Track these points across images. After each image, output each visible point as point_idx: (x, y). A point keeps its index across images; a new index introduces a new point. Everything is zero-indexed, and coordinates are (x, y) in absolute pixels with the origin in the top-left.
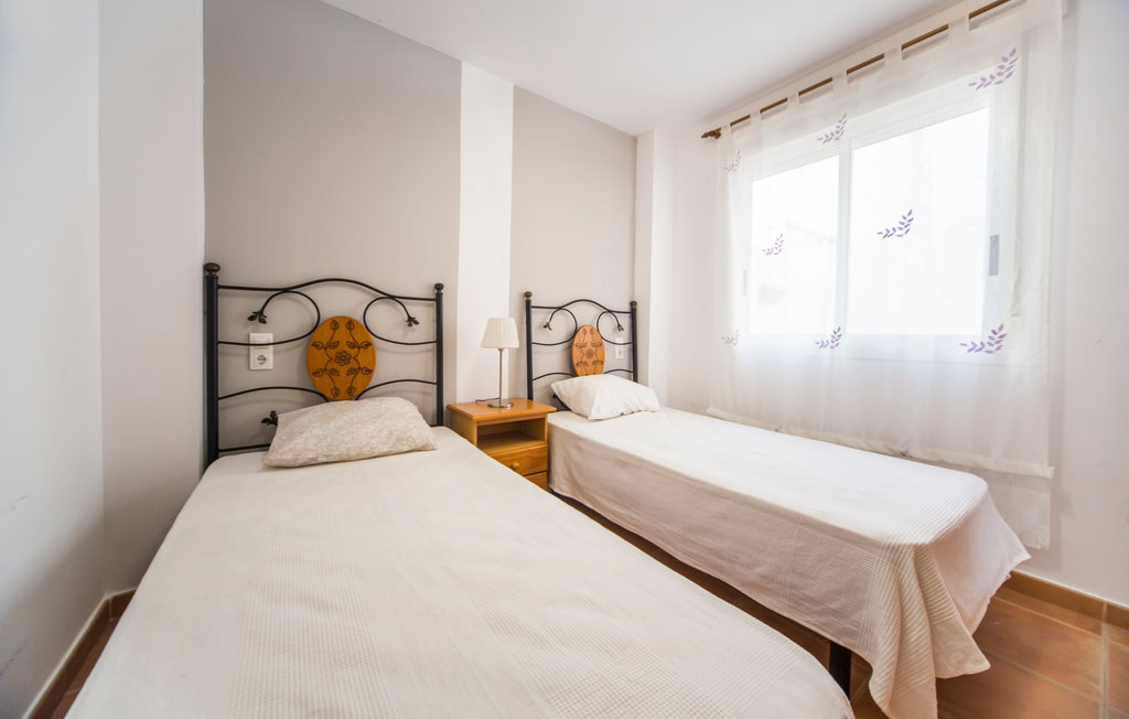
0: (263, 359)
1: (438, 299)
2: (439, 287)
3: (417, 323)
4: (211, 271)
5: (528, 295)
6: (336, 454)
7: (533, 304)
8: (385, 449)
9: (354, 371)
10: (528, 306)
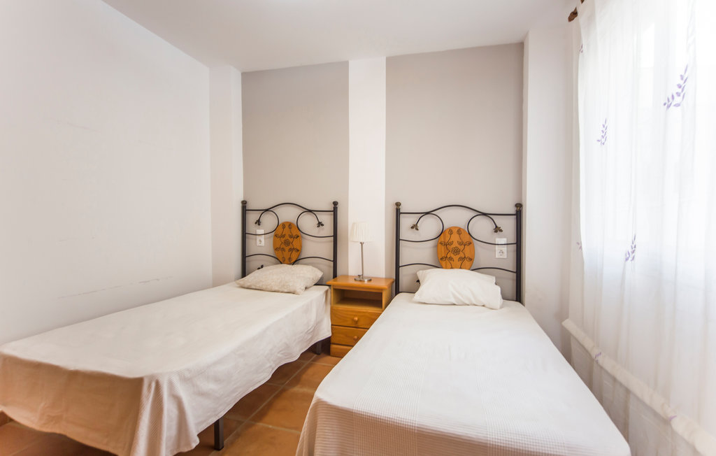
0: (260, 241)
1: (335, 211)
2: (335, 204)
3: (322, 225)
4: (244, 203)
5: (398, 204)
6: (258, 286)
7: (401, 211)
8: (277, 289)
9: (291, 250)
10: (398, 213)
